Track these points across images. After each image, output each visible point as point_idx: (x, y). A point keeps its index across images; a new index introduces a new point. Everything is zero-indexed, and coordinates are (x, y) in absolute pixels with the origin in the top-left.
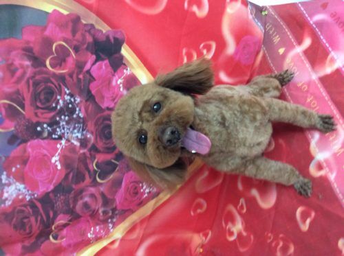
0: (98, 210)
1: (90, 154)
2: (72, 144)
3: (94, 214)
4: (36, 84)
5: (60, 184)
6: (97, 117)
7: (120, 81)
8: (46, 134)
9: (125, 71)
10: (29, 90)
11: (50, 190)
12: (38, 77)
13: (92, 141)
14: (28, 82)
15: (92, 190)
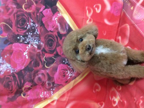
0: (45, 83)
1: (42, 53)
2: (34, 46)
3: (43, 84)
4: (18, 16)
5: (27, 66)
6: (45, 35)
7: (56, 19)
8: (21, 41)
9: (58, 14)
10: (15, 19)
11: (22, 69)
12: (19, 13)
13: (43, 46)
14: (14, 15)
15: (43, 71)
